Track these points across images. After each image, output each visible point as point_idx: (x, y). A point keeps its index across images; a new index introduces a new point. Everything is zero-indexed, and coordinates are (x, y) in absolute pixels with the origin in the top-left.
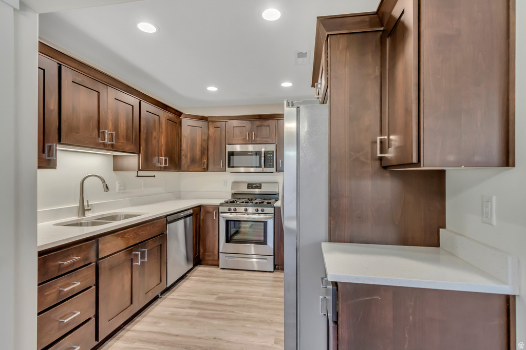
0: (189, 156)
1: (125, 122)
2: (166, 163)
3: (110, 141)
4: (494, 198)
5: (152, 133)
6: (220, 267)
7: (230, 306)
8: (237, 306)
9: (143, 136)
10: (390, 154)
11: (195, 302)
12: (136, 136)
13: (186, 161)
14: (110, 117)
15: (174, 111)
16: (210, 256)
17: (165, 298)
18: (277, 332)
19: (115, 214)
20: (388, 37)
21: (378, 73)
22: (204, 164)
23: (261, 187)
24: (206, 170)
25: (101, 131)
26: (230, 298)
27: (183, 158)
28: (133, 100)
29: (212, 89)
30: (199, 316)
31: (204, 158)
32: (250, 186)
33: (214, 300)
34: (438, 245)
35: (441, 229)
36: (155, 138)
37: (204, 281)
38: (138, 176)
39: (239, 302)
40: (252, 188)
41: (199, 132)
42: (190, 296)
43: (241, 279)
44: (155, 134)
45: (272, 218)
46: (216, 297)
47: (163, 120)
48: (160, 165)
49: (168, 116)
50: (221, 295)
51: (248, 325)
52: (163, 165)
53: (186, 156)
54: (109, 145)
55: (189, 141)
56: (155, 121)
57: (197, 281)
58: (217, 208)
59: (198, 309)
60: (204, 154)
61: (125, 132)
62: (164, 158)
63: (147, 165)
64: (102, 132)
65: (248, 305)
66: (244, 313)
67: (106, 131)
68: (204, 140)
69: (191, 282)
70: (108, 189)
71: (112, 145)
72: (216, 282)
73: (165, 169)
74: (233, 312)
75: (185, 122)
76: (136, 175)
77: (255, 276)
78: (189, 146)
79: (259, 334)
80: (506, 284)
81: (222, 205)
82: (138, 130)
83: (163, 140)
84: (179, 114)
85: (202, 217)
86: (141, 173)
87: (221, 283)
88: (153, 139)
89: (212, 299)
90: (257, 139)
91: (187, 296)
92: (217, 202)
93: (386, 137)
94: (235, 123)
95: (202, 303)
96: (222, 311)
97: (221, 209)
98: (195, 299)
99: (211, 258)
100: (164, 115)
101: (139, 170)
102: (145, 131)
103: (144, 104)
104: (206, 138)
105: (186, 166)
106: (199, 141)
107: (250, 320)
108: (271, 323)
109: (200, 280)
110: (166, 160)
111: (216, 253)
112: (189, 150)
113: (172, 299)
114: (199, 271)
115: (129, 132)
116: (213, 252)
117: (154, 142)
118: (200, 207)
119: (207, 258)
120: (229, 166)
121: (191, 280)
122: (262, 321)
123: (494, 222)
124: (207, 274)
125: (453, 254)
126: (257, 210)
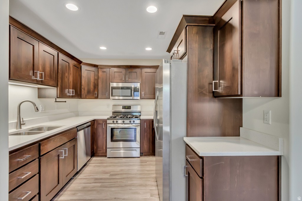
0: (86, 89)
1: (49, 66)
2: (73, 94)
3: (40, 78)
4: (270, 112)
5: (65, 74)
6: (107, 157)
7: (119, 179)
8: (123, 178)
9: (60, 76)
10: (220, 90)
11: (96, 179)
12: (56, 75)
13: (84, 92)
14: (41, 63)
15: (77, 60)
16: (100, 151)
17: (76, 178)
18: (150, 190)
19: (41, 127)
20: (219, 30)
21: (212, 48)
22: (96, 94)
23: (130, 108)
24: (97, 98)
25: (35, 71)
26: (118, 174)
27: (82, 90)
28: (54, 52)
29: (103, 48)
30: (101, 187)
31: (96, 90)
32: (124, 107)
33: (108, 176)
34: (239, 136)
35: (240, 128)
36: (67, 77)
37: (99, 166)
38: (56, 102)
39: (124, 176)
40: (125, 108)
41: (92, 74)
42: (92, 176)
43: (122, 163)
44: (66, 74)
45: (139, 126)
46: (109, 174)
47: (71, 66)
48: (69, 95)
49: (74, 63)
50: (112, 173)
51: (133, 189)
52: (72, 95)
53: (84, 89)
54: (40, 80)
55: (86, 80)
56: (66, 66)
57: (94, 166)
58: (105, 121)
59: (100, 183)
60: (96, 88)
61: (49, 72)
62: (72, 90)
63: (62, 95)
64: (35, 72)
65: (130, 177)
66: (129, 182)
67: (39, 72)
68: (96, 79)
69: (91, 167)
70: (38, 110)
71: (42, 81)
72: (107, 166)
73: (72, 97)
74: (123, 182)
75: (84, 68)
76: (55, 101)
77: (130, 160)
78: (86, 83)
79: (140, 193)
80: (278, 151)
81: (108, 119)
82: (57, 72)
83: (71, 79)
84: (80, 62)
85: (95, 127)
86: (58, 100)
87: (110, 166)
88: (65, 78)
89: (107, 176)
90: (129, 80)
91: (90, 176)
92: (105, 117)
93: (217, 81)
94: (115, 70)
95: (101, 179)
96: (115, 182)
97: (108, 121)
98: (96, 177)
99: (101, 152)
100: (72, 62)
101: (57, 98)
102: (61, 73)
103: (60, 54)
104: (97, 78)
105: (84, 95)
106: (92, 80)
107: (133, 186)
108: (146, 186)
109: (96, 166)
110: (73, 91)
111: (105, 148)
112: (86, 85)
113: (81, 179)
114: (94, 160)
115: (51, 72)
116: (103, 148)
117: (66, 80)
118: (94, 120)
119: (98, 152)
120: (112, 96)
122: (141, 185)
123: (270, 123)
124: (100, 162)
125: (248, 139)
126: (130, 122)
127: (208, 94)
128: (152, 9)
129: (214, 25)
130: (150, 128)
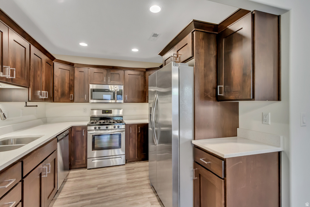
0: (60, 91)
1: (20, 61)
3: (11, 76)
4: (270, 114)
5: (37, 71)
6: (88, 168)
7: (110, 191)
8: (115, 190)
9: (32, 74)
10: (223, 94)
11: (82, 196)
12: (27, 73)
13: (58, 95)
14: (11, 56)
15: (50, 56)
16: (79, 162)
17: (56, 199)
18: (149, 198)
19: (6, 139)
20: (224, 38)
21: (215, 54)
22: (71, 97)
23: (111, 112)
24: (72, 101)
25: (4, 66)
26: (107, 186)
27: (55, 92)
28: (26, 44)
29: (83, 44)
30: (92, 204)
31: (71, 93)
32: (104, 112)
33: (97, 190)
34: (236, 136)
35: (238, 128)
36: (39, 76)
37: (81, 180)
38: (27, 106)
39: (115, 187)
40: (106, 113)
41: (67, 74)
42: (76, 192)
43: (107, 173)
44: (39, 73)
45: (124, 131)
46: (96, 188)
47: (44, 62)
48: (42, 97)
49: (47, 59)
50: (99, 186)
51: (130, 200)
52: (45, 97)
53: (58, 91)
54: (10, 79)
55: (60, 80)
56: (39, 62)
57: (75, 181)
58: (85, 128)
59: (89, 199)
60: (71, 90)
61: (20, 69)
62: (45, 92)
63: (34, 98)
64: (5, 68)
65: (122, 188)
66: (122, 193)
67: (9, 67)
68: (72, 80)
69: (71, 182)
70: (5, 117)
71: (12, 79)
72: (90, 179)
73: (45, 100)
74: (116, 195)
75: (57, 65)
76: (25, 105)
77: (115, 169)
78: (60, 83)
79: (139, 203)
80: (279, 147)
81: (89, 125)
82: (29, 69)
83: (44, 78)
84: (52, 58)
85: (72, 135)
86: (29, 104)
87: (94, 178)
88: (38, 76)
89: (95, 190)
90: (111, 82)
91: (74, 193)
93: (223, 86)
94: (95, 70)
95: (89, 195)
96: (107, 196)
97: (89, 128)
98: (81, 193)
99: (80, 163)
100: (44, 58)
101: (29, 101)
102: (33, 70)
103: (32, 47)
104: (72, 79)
105: (58, 98)
106: (67, 80)
107: (129, 196)
108: (142, 194)
109: (77, 180)
110: (46, 93)
111: (84, 159)
112: (59, 87)
113: (63, 198)
114: (72, 174)
115: (23, 69)
116: (82, 159)
117: (38, 79)
118: (71, 128)
119: (77, 164)
120: (92, 98)
121: (70, 181)
122: (136, 195)
123: (270, 124)
124: (80, 175)
125: (246, 139)
126: (115, 127)
127: (212, 98)
128: (155, 9)
129: (217, 33)
130: (135, 133)
